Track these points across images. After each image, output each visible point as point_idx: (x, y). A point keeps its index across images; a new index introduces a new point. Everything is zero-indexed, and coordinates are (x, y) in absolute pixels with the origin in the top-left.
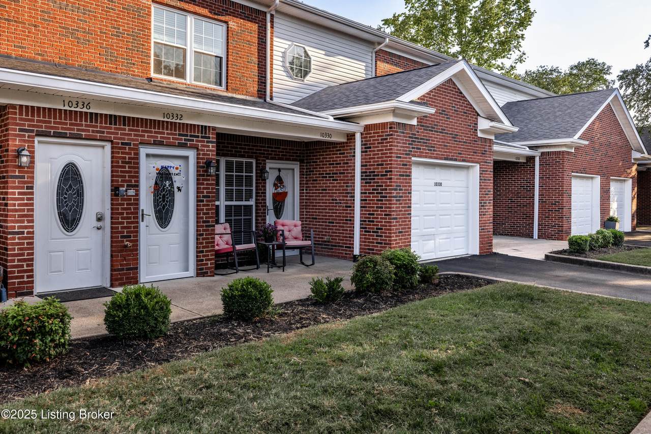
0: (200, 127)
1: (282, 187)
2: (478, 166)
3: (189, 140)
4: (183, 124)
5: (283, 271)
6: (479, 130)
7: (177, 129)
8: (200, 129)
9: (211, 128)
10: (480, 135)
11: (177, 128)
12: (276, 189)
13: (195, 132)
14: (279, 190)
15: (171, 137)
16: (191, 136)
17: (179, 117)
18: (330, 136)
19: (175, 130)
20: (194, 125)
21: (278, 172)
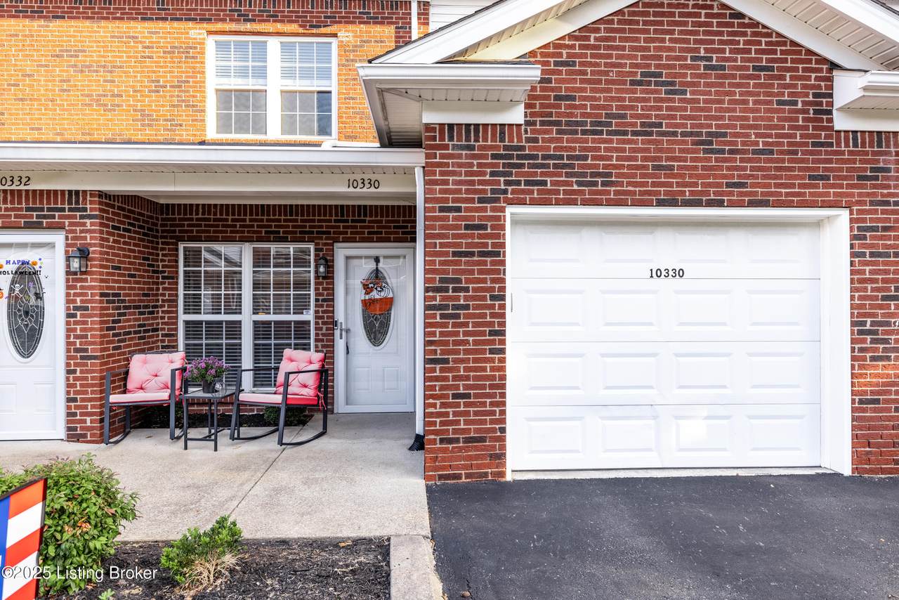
0: (67, 193)
1: (379, 289)
2: (844, 215)
3: (45, 217)
4: (34, 191)
5: (216, 449)
6: (839, 109)
7: (24, 201)
8: (67, 196)
9: (88, 193)
10: (841, 123)
11: (24, 198)
12: (367, 293)
13: (56, 203)
14: (375, 295)
15: (13, 213)
16: (49, 209)
17: (24, 180)
18: (375, 183)
19: (19, 203)
20: (56, 192)
21: (375, 263)
